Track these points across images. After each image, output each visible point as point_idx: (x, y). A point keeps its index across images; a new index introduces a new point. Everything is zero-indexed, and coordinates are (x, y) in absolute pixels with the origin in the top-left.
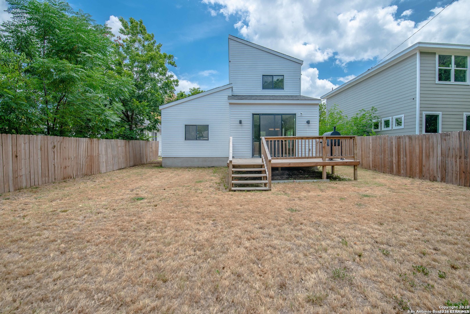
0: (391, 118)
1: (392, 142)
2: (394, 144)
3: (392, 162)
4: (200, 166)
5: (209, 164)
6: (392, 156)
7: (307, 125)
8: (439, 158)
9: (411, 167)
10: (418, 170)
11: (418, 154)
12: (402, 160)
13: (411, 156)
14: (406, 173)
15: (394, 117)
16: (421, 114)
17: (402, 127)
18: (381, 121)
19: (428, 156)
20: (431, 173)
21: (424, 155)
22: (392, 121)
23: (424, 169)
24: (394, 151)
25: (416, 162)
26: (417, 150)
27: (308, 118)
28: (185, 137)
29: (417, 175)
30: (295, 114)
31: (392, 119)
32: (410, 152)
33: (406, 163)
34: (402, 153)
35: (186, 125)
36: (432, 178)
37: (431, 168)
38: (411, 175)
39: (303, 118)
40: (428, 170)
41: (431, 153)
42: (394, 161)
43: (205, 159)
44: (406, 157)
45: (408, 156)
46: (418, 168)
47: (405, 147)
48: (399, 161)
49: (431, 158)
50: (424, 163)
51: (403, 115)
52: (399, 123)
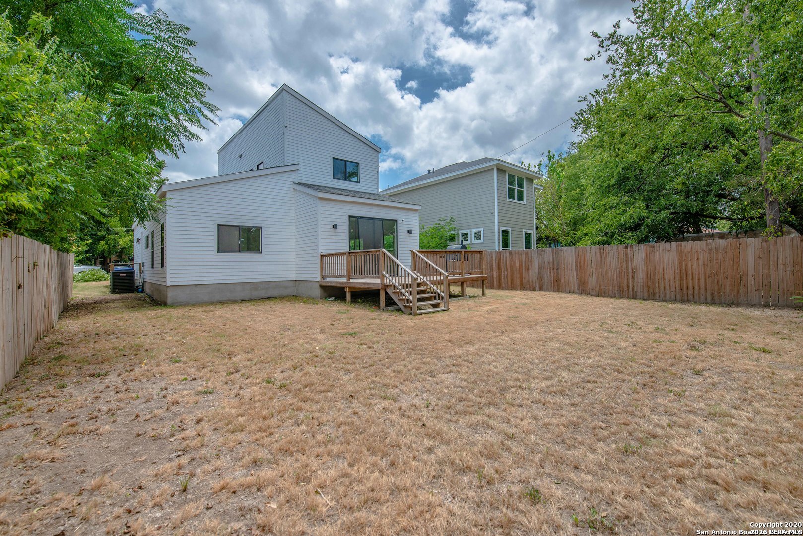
0: (469, 231)
1: (492, 257)
2: (494, 258)
3: (493, 276)
4: (245, 298)
5: (263, 294)
6: (493, 270)
7: (408, 234)
8: (537, 271)
9: (512, 280)
10: (518, 283)
11: (518, 267)
12: (503, 274)
13: (512, 270)
14: (508, 286)
15: (472, 230)
16: (499, 229)
17: (482, 241)
18: (458, 233)
19: (527, 270)
20: (531, 284)
21: (524, 268)
22: (471, 235)
23: (524, 281)
24: (494, 266)
25: (517, 275)
26: (517, 264)
27: (410, 226)
28: (218, 246)
29: (518, 287)
30: (396, 221)
31: (471, 232)
32: (511, 267)
33: (507, 276)
34: (502, 267)
35: (219, 225)
36: (531, 289)
37: (530, 280)
38: (512, 288)
39: (405, 226)
40: (528, 281)
41: (530, 267)
42: (495, 276)
43: (255, 286)
44: (507, 271)
45: (509, 270)
46: (518, 280)
47: (506, 261)
48: (499, 276)
49: (530, 271)
50: (524, 276)
51: (482, 229)
52: (478, 236)
